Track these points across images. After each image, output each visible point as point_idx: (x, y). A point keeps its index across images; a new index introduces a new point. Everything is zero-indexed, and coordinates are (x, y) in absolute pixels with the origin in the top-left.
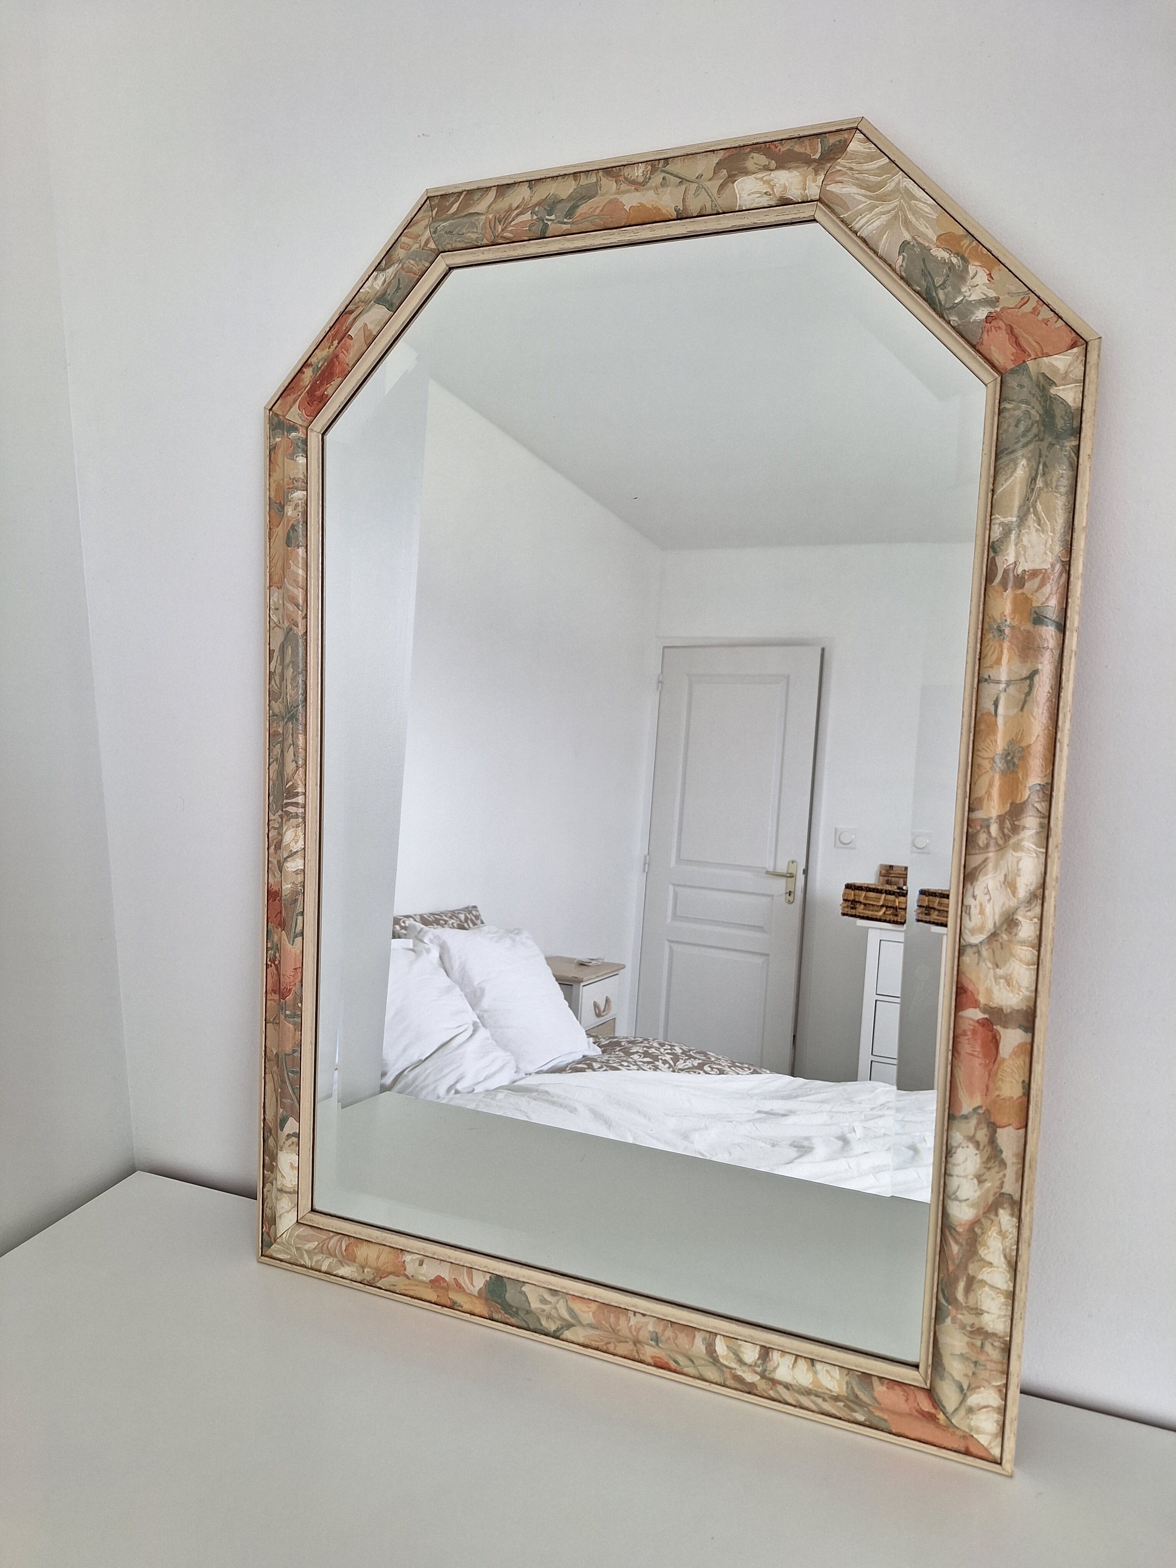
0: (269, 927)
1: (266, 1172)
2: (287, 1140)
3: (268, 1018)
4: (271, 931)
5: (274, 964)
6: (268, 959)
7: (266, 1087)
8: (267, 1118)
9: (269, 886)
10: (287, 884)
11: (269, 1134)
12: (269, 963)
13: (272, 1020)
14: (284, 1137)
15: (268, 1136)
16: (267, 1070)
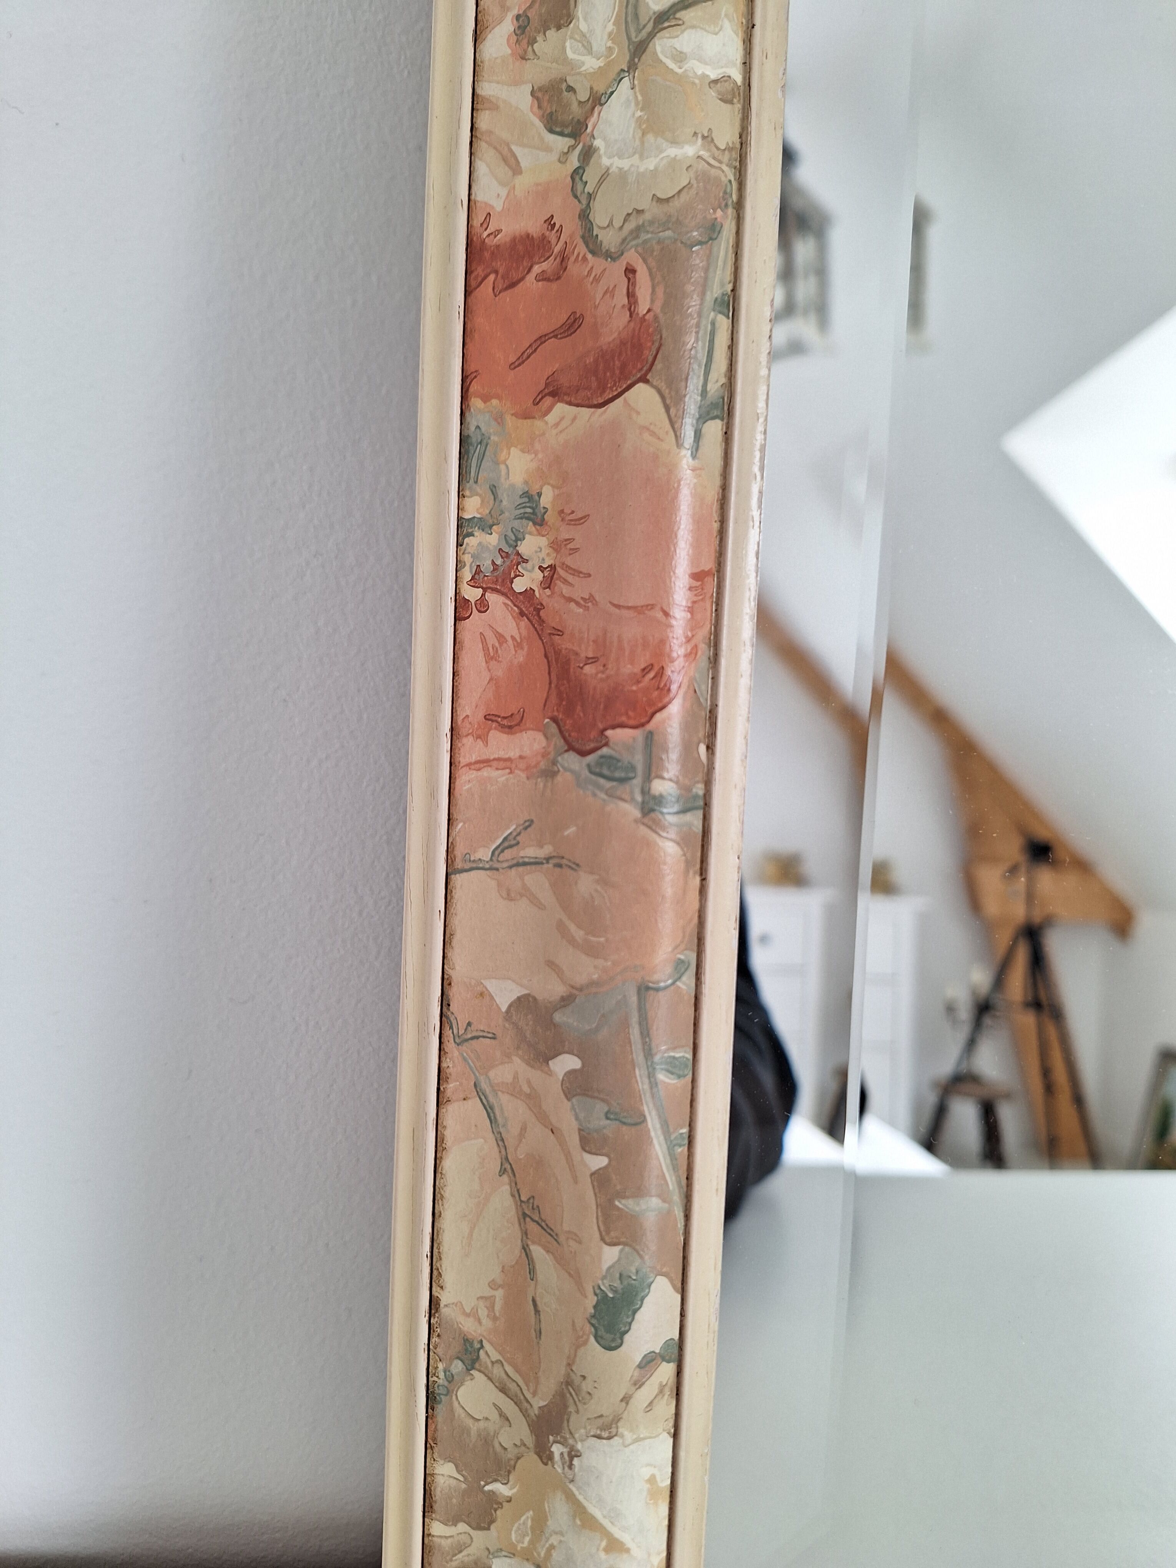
0: (473, 422)
1: (437, 1529)
2: (638, 1384)
3: (459, 851)
4: (484, 442)
5: (509, 593)
6: (467, 575)
7: (447, 1164)
8: (445, 1298)
9: (477, 222)
10: (674, 142)
11: (458, 1367)
12: (472, 594)
13: (484, 854)
14: (630, 1370)
15: (450, 1379)
16: (450, 1087)
